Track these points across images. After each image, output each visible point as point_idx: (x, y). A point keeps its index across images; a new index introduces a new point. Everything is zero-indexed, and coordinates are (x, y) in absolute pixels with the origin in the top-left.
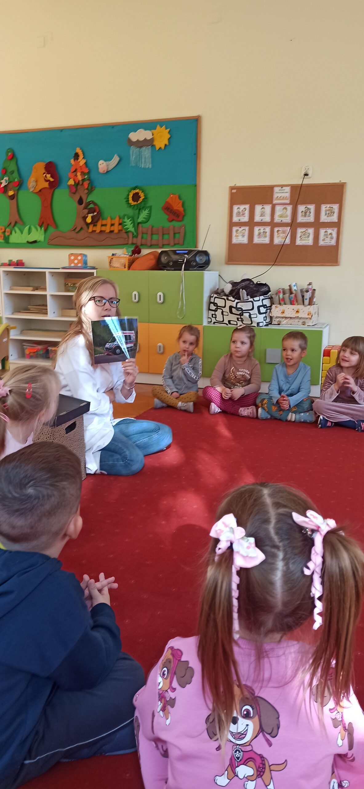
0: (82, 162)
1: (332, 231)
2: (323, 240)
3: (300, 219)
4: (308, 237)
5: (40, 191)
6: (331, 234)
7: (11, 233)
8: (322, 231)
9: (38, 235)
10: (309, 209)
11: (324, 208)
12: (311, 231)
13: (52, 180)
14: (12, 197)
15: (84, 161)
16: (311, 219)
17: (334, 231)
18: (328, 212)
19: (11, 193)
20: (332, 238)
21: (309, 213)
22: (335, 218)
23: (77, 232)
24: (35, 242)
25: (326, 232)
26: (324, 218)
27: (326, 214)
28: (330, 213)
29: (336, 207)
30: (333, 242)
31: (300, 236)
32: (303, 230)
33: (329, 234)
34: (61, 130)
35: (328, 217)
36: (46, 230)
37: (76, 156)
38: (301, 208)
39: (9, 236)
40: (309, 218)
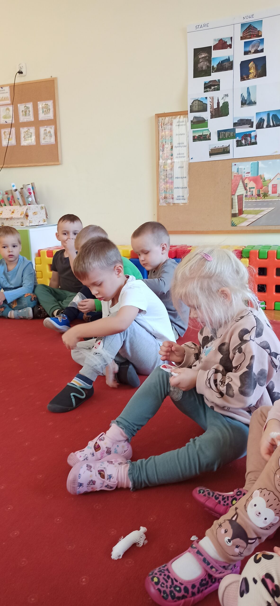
1: (51, 129)
2: (44, 139)
3: (22, 119)
4: (31, 136)
6: (49, 132)
8: (42, 130)
10: (28, 108)
11: (41, 105)
12: (32, 130)
16: (31, 118)
17: (52, 129)
18: (44, 110)
20: (51, 136)
21: (29, 112)
22: (50, 116)
25: (45, 130)
26: (42, 116)
27: (43, 112)
28: (46, 110)
29: (50, 103)
30: (52, 140)
31: (23, 136)
32: (26, 129)
33: (48, 132)
35: (45, 114)
38: (21, 107)
40: (29, 117)
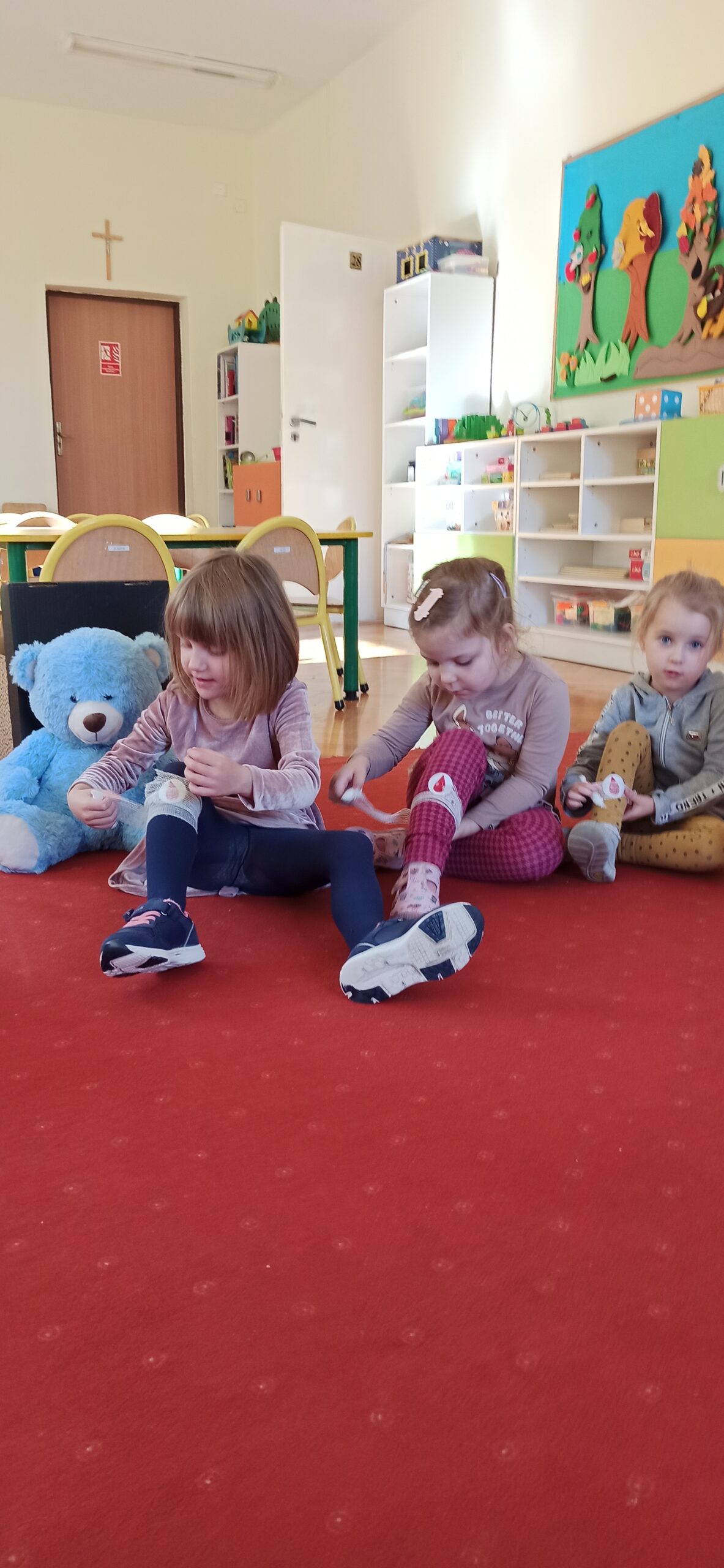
0: (707, 176)
5: (631, 263)
7: (578, 365)
9: (619, 361)
13: (651, 234)
14: (587, 288)
15: (711, 175)
19: (585, 279)
23: (685, 344)
24: (613, 377)
34: (677, 116)
36: (631, 350)
37: (697, 169)
39: (575, 370)
